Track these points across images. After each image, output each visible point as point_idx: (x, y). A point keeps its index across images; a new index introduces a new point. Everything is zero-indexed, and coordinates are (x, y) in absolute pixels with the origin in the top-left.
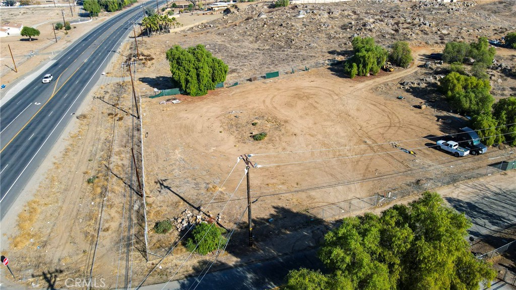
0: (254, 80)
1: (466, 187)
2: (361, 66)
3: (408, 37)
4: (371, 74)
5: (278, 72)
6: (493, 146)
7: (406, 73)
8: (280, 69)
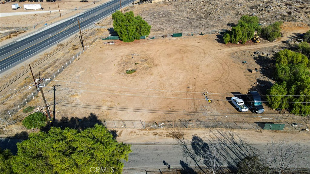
0: (165, 37)
1: (217, 132)
2: (233, 36)
3: (296, 19)
4: (240, 43)
5: (181, 34)
6: (276, 110)
7: (268, 45)
8: (183, 32)
